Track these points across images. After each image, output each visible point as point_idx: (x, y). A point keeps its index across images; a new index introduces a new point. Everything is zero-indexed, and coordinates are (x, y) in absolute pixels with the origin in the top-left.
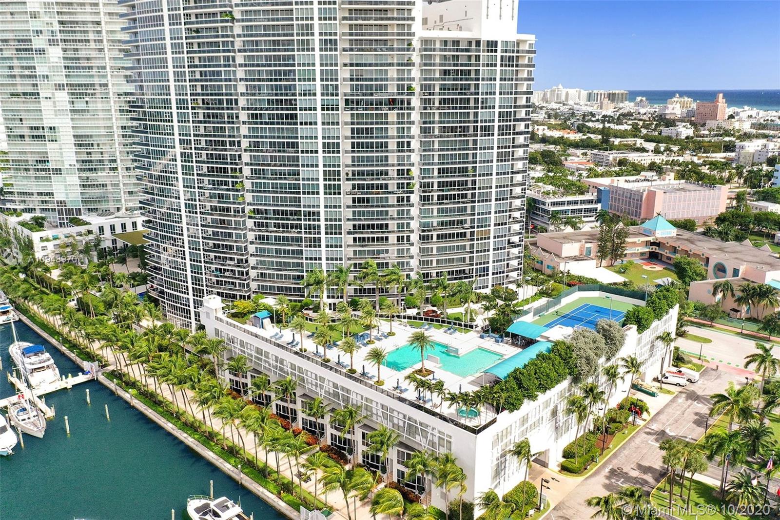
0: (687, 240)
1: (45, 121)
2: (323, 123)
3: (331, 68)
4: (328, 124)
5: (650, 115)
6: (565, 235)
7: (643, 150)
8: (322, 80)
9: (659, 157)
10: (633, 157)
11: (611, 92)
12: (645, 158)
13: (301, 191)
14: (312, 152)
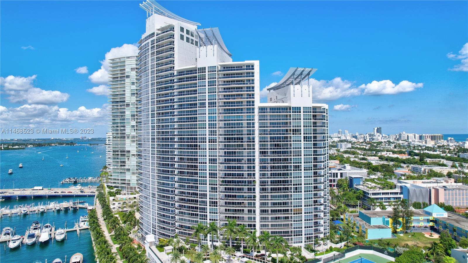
0: (454, 220)
1: (126, 148)
2: (209, 149)
3: (213, 122)
4: (212, 149)
5: (454, 147)
6: (375, 212)
7: (443, 165)
8: (209, 128)
9: (453, 170)
10: (437, 169)
11: (433, 135)
12: (444, 170)
13: (198, 183)
14: (204, 163)
